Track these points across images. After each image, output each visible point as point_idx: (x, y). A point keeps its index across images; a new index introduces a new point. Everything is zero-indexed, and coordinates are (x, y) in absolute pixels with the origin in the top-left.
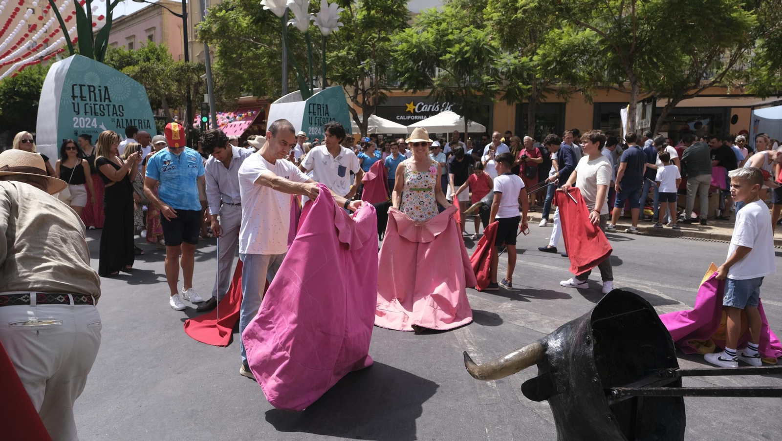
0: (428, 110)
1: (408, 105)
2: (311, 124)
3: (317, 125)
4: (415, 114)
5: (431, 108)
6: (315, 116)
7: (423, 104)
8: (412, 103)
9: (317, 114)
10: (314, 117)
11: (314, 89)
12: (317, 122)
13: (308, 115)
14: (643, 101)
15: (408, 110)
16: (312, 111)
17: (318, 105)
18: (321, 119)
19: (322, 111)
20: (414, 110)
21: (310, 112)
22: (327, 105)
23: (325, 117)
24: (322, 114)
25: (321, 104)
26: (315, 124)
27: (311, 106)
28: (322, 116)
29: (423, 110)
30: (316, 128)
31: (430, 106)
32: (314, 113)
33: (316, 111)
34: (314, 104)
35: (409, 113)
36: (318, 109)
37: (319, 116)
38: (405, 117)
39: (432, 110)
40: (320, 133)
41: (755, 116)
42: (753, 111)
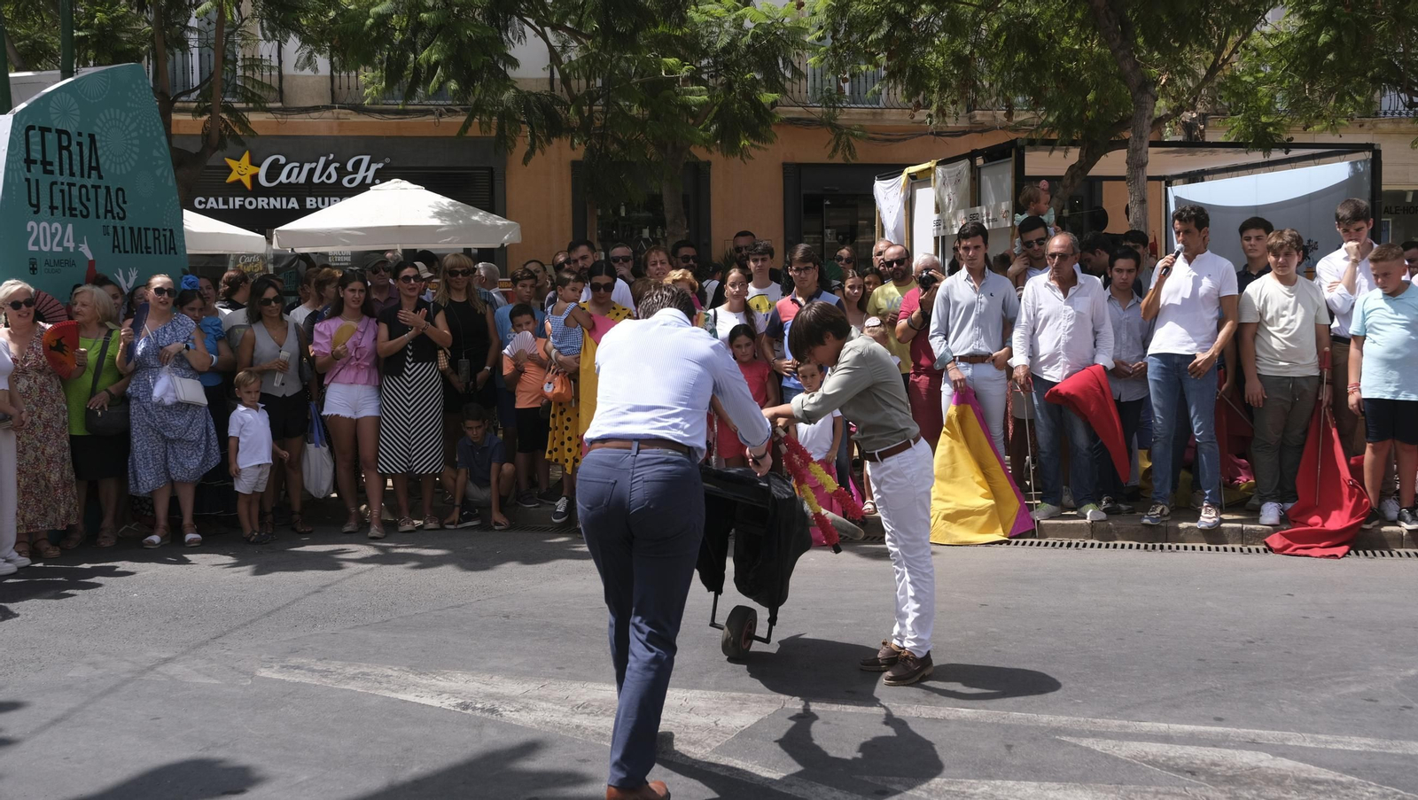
0: (302, 179)
1: (231, 163)
2: (37, 208)
3: (58, 213)
4: (258, 191)
5: (312, 172)
6: (48, 179)
7: (283, 160)
8: (246, 157)
9: (56, 168)
10: (45, 180)
11: (11, 75)
12: (58, 202)
13: (24, 174)
14: (972, 156)
15: (232, 178)
16: (36, 155)
17: (60, 132)
18: (75, 191)
19: (76, 158)
20: (255, 177)
21: (29, 162)
22: (92, 137)
23: (89, 183)
24: (76, 169)
25: (72, 130)
26: (52, 208)
27: (35, 137)
28: (77, 180)
29: (283, 178)
30: (56, 225)
31: (307, 167)
32: (45, 163)
33: (53, 155)
34: (44, 130)
35: (238, 188)
36: (61, 148)
37: (66, 178)
38: (226, 202)
39: (316, 180)
40: (71, 245)
41: (1178, 200)
42: (1169, 188)
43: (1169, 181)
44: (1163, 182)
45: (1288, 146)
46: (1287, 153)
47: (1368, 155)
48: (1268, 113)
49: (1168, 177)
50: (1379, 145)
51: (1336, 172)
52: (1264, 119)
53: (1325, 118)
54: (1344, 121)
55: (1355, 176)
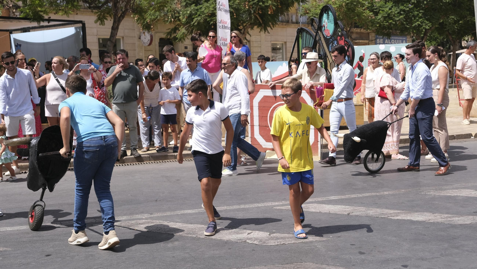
41: (15, 40)
42: (11, 35)
43: (11, 32)
44: (8, 32)
45: (49, 20)
46: (49, 23)
47: (80, 25)
48: (41, 6)
49: (10, 30)
50: (84, 21)
51: (69, 31)
52: (39, 9)
53: (63, 10)
54: (71, 12)
55: (77, 33)
